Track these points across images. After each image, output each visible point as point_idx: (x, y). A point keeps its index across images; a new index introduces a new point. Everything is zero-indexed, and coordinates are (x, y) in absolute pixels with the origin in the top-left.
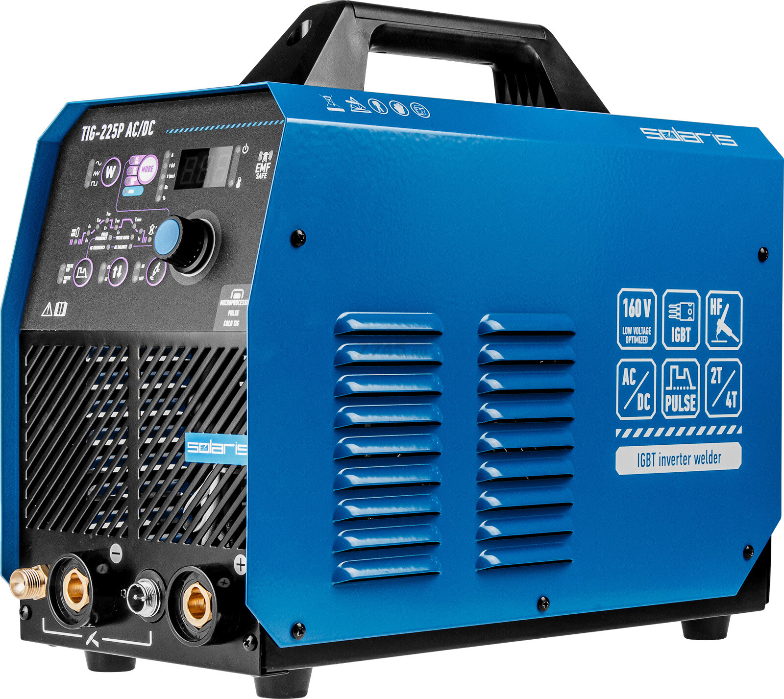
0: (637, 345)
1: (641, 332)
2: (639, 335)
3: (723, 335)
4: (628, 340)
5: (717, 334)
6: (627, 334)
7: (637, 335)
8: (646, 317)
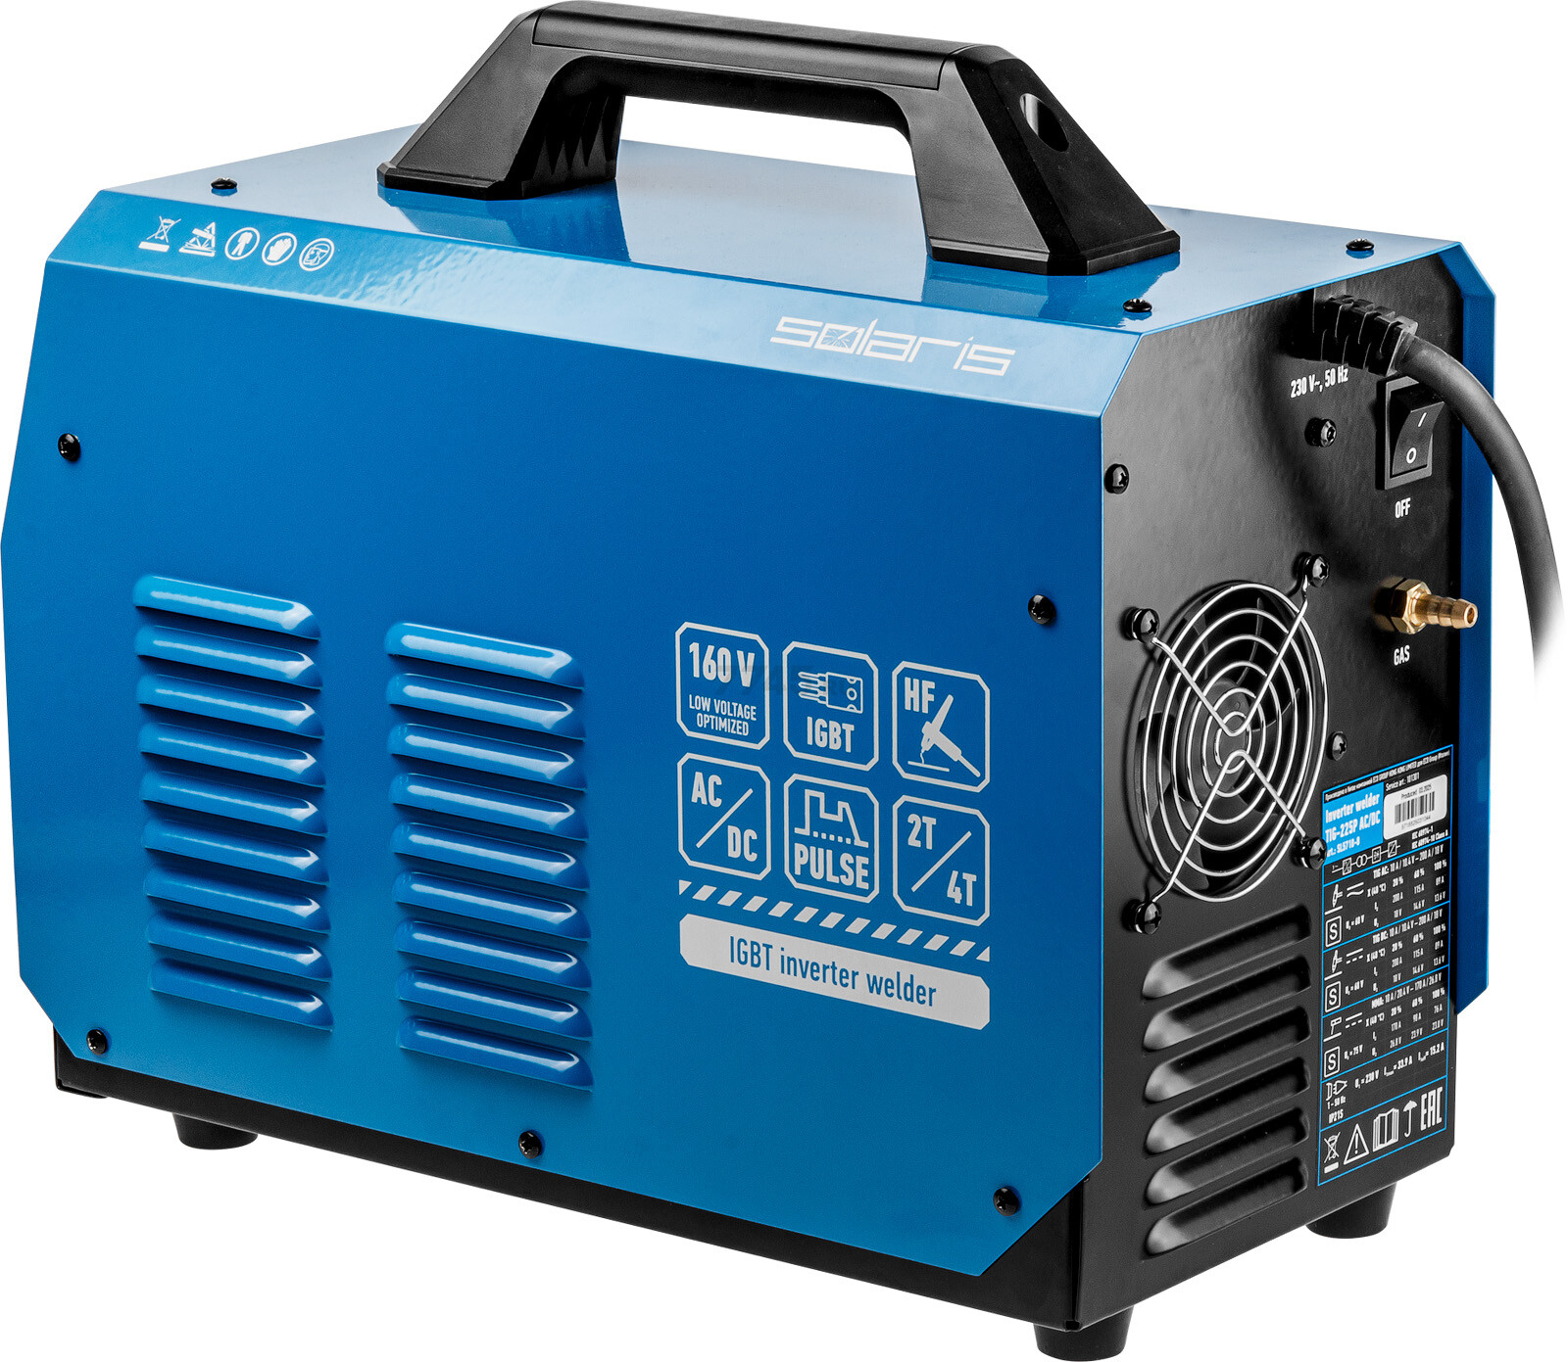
0: (722, 733)
1: (732, 712)
2: (727, 716)
3: (936, 755)
4: (702, 720)
5: (923, 751)
6: (699, 708)
7: (723, 717)
8: (744, 684)
